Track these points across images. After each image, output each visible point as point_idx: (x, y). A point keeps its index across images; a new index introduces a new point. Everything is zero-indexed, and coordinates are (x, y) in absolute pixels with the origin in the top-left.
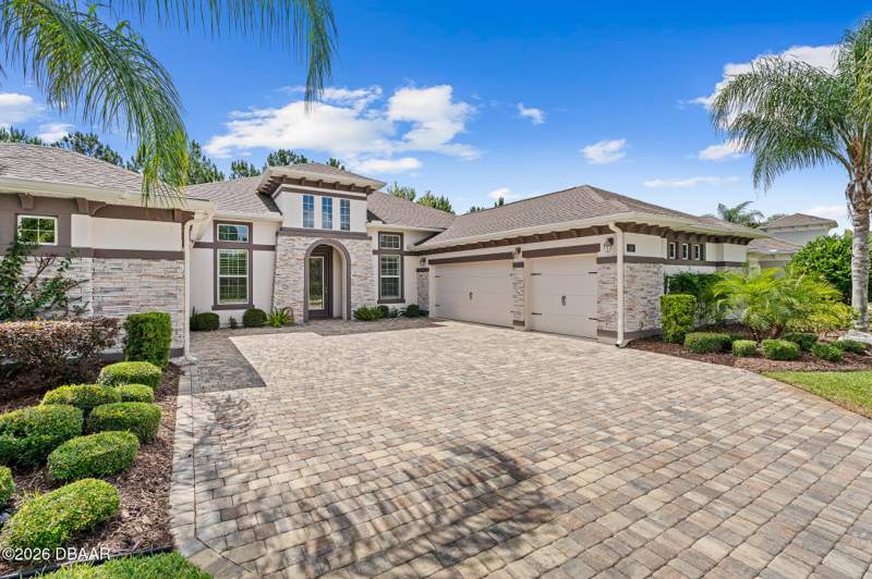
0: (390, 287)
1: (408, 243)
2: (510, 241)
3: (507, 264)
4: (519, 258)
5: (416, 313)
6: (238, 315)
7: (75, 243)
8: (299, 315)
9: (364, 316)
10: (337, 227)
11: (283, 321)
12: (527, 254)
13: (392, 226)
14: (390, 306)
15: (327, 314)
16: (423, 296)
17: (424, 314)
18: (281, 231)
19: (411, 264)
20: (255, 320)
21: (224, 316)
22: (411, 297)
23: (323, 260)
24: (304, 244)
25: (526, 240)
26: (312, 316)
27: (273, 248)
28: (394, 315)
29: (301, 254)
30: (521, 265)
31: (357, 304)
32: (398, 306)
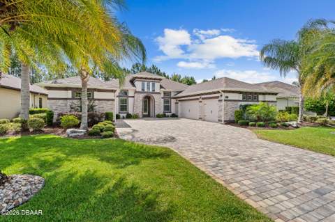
0: (167, 108)
1: (172, 95)
2: (198, 95)
3: (198, 101)
4: (201, 100)
5: (174, 116)
6: (125, 115)
7: (95, 97)
8: (140, 115)
9: (159, 117)
10: (151, 91)
11: (136, 117)
12: (203, 99)
13: (167, 90)
14: (167, 114)
15: (149, 116)
16: (177, 111)
17: (177, 116)
18: (136, 92)
19: (173, 101)
20: (129, 117)
21: (121, 115)
22: (173, 111)
23: (148, 100)
24: (142, 96)
25: (202, 94)
26: (144, 116)
27: (133, 97)
28: (168, 116)
29: (141, 99)
30: (201, 102)
31: (157, 113)
32: (169, 114)
